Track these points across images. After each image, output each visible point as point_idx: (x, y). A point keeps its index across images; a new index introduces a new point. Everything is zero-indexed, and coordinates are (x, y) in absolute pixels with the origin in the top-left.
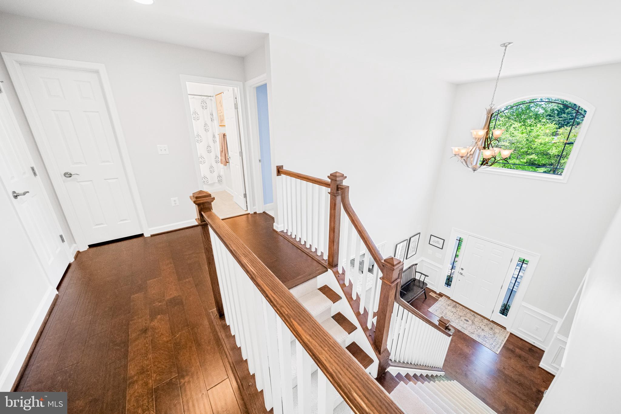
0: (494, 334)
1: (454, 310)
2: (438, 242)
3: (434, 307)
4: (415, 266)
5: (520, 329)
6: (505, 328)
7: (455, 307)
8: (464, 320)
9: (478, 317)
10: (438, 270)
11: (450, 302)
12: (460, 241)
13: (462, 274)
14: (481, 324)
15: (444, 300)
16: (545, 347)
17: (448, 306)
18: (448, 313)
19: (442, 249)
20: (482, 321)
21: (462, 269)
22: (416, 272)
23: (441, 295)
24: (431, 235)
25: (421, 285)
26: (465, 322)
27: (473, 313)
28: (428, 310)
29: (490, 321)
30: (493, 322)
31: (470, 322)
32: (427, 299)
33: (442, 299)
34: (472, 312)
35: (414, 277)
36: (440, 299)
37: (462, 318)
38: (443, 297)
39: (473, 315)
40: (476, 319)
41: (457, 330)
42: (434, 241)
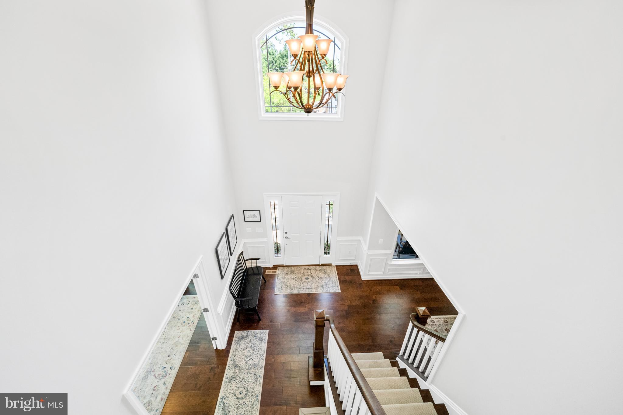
0: (329, 275)
1: (293, 276)
2: (254, 216)
3: (278, 286)
4: (242, 255)
5: (341, 259)
6: (331, 264)
7: (292, 272)
8: (305, 280)
9: (312, 268)
10: (264, 246)
11: (286, 269)
12: (274, 205)
13: (287, 238)
14: (317, 273)
15: (281, 271)
16: (356, 262)
17: (287, 275)
18: (291, 283)
19: (260, 221)
20: (316, 270)
21: (286, 233)
22: (245, 261)
23: (275, 267)
24: (244, 211)
25: (256, 272)
26: (307, 281)
27: (307, 268)
28: (275, 293)
29: (320, 265)
30: (323, 265)
31: (310, 278)
32: (267, 282)
33: (279, 271)
34: (305, 267)
35: (246, 268)
36: (277, 273)
37: (303, 279)
38: (278, 269)
39: (308, 270)
40: (312, 272)
41: (307, 295)
42: (249, 217)
